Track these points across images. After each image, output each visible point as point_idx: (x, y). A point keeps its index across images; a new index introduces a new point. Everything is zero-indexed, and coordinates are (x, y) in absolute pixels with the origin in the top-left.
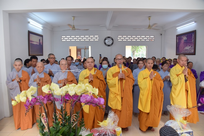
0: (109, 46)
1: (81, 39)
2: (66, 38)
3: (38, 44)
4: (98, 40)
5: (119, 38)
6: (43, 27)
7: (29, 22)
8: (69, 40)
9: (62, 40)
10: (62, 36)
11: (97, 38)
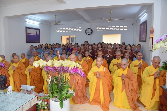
0: (89, 35)
1: (70, 30)
2: (59, 30)
3: (35, 35)
4: (81, 31)
5: (97, 29)
6: (40, 23)
7: (26, 21)
8: (62, 31)
9: (56, 31)
10: (56, 29)
11: (81, 29)
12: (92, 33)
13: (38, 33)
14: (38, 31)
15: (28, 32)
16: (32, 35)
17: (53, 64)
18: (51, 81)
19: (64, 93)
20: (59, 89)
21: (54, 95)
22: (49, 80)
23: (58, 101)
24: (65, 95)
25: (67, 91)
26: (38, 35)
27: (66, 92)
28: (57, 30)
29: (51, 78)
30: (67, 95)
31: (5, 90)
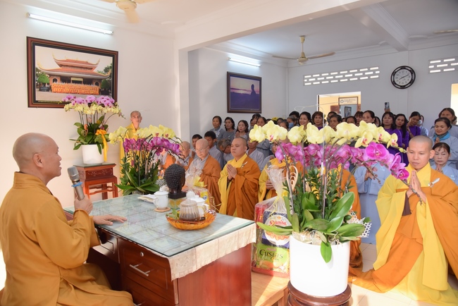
0: (403, 87)
1: (341, 78)
2: (311, 80)
3: (250, 93)
4: (377, 76)
5: (433, 67)
6: (261, 63)
7: (229, 59)
8: (319, 83)
9: (305, 82)
10: (304, 76)
11: (377, 72)
12: (412, 82)
13: (257, 88)
14: (256, 83)
15: (232, 85)
16: (241, 92)
17: (305, 136)
18: (297, 185)
19: (335, 219)
20: (320, 208)
21: (305, 226)
22: (293, 179)
23: (316, 244)
24: (338, 228)
25: (346, 219)
26: (258, 93)
27: (340, 219)
28: (304, 79)
29: (297, 175)
30: (345, 227)
31: (178, 200)
